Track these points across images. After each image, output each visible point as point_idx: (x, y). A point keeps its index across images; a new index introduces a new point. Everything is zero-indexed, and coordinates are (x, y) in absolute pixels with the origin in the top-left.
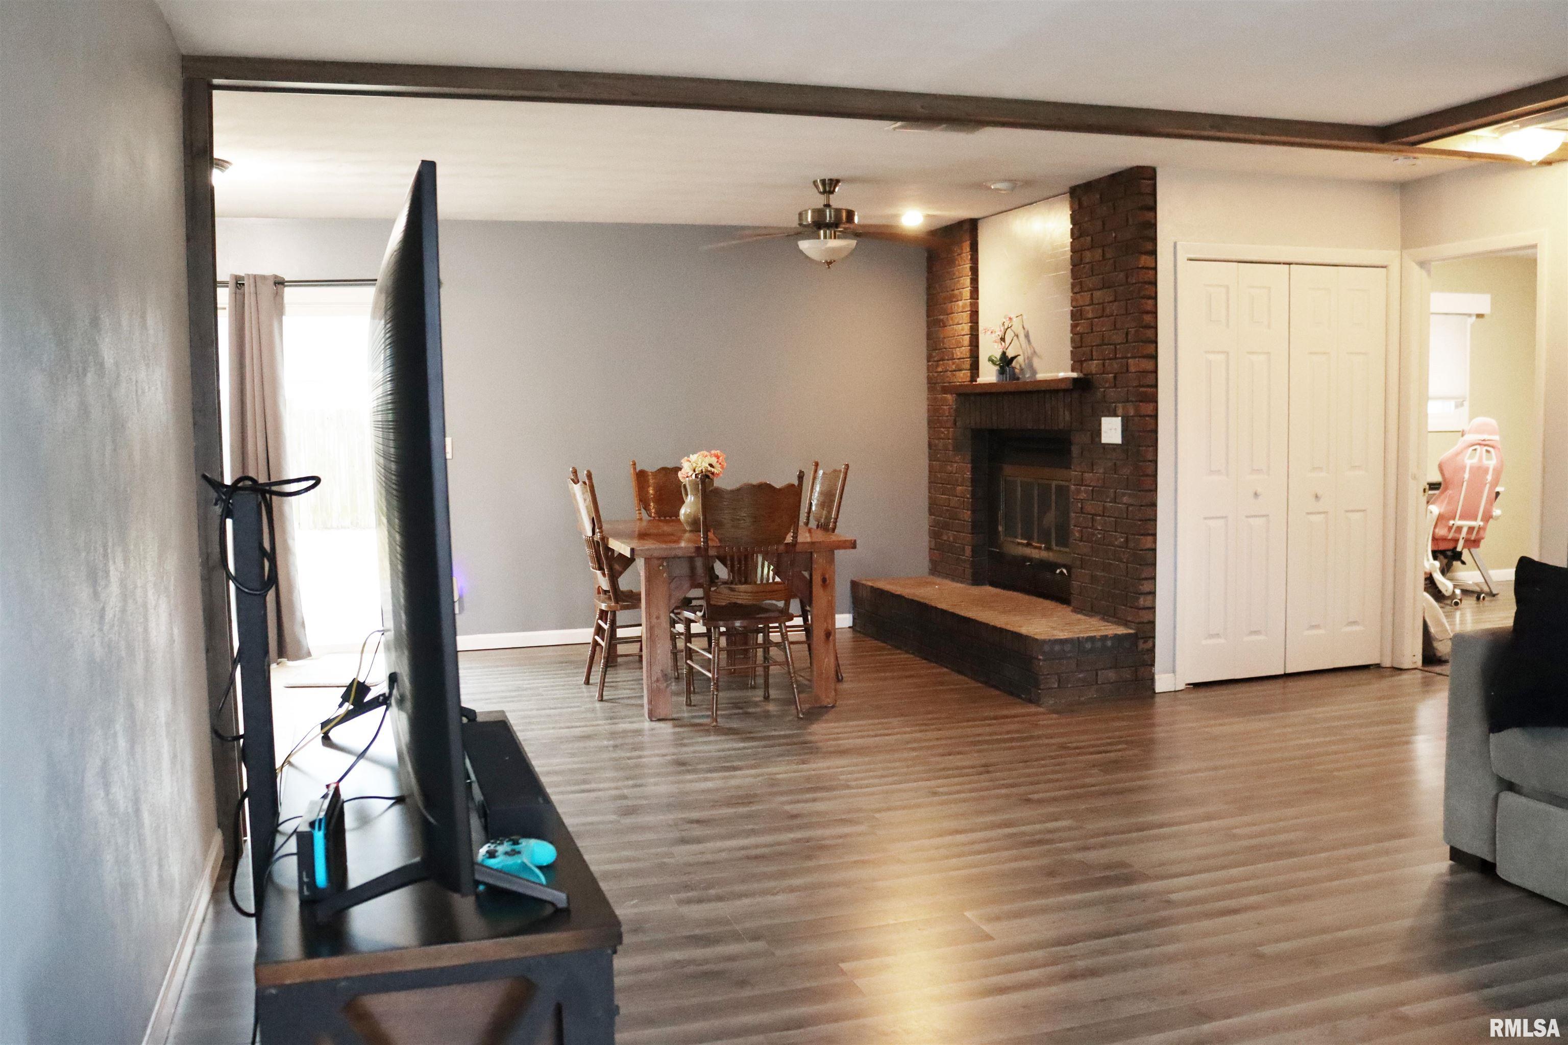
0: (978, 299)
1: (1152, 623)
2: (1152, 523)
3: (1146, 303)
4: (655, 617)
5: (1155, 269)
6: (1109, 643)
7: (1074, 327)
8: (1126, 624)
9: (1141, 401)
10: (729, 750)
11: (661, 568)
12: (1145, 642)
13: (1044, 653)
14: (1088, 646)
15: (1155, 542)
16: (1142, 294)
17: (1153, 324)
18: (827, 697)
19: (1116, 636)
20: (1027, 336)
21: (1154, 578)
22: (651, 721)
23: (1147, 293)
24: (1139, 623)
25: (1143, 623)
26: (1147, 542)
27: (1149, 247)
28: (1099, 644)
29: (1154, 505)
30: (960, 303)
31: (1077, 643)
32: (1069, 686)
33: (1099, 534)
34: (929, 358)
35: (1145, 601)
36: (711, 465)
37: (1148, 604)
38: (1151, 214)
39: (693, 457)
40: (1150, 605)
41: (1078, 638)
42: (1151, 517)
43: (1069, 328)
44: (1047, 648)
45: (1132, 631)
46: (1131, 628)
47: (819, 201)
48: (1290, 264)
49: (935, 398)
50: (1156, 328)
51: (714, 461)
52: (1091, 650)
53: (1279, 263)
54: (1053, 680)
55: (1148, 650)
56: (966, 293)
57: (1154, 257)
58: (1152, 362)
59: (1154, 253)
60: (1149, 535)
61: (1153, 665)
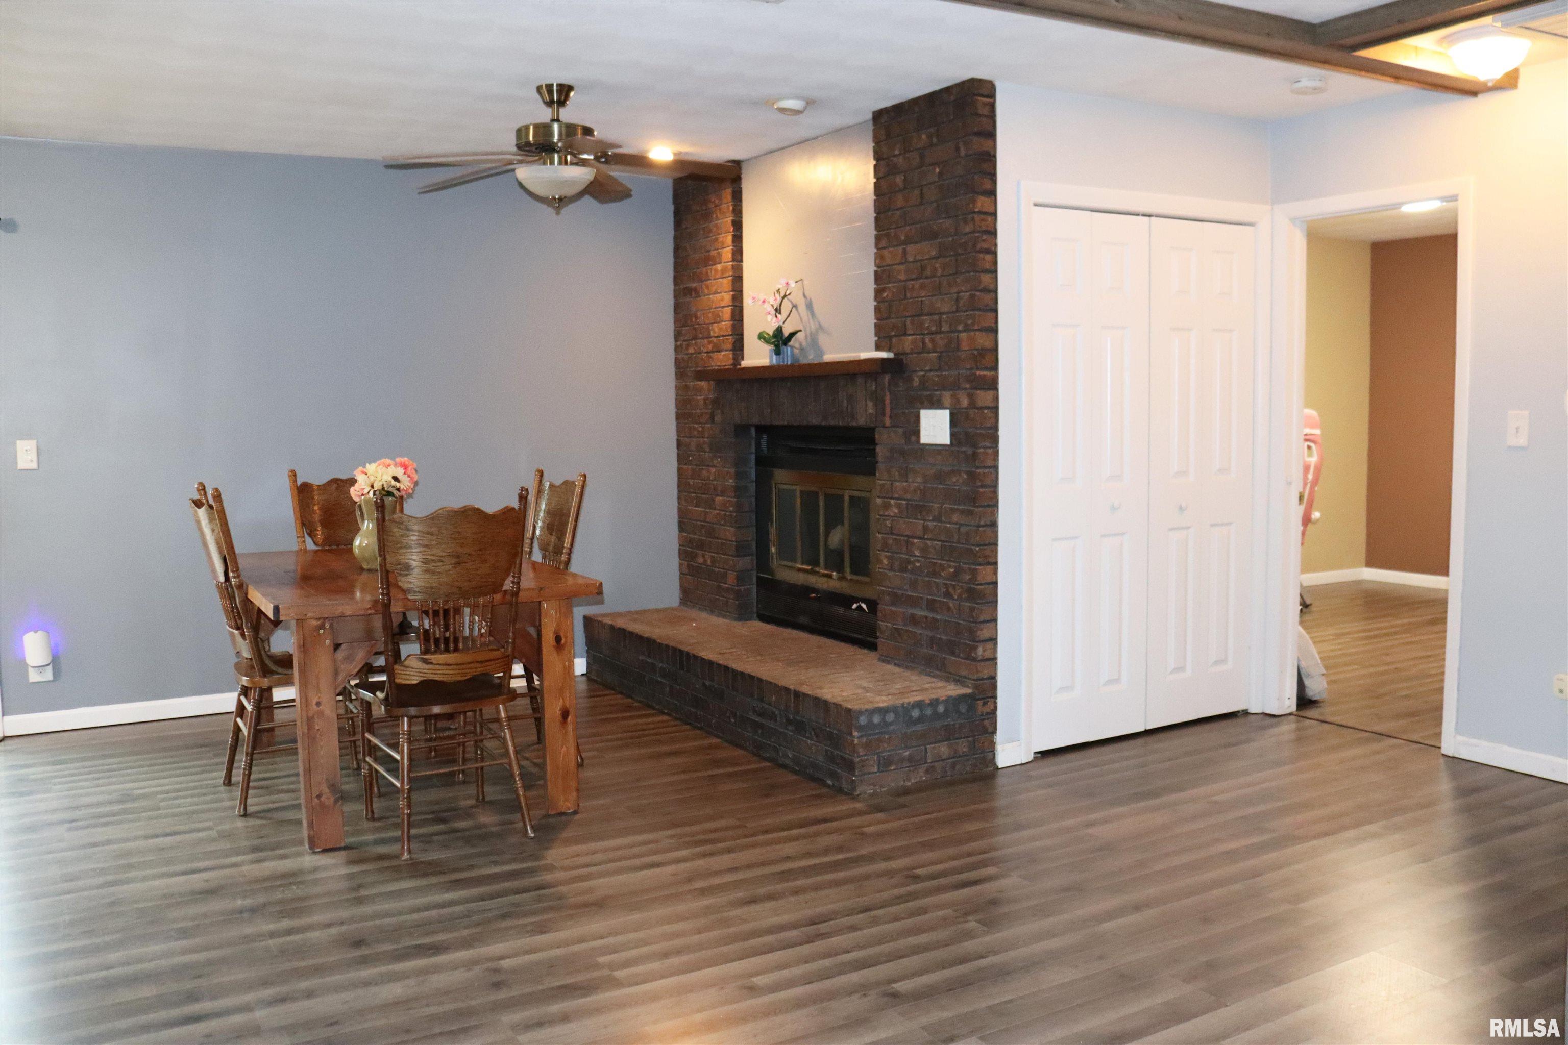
0: (741, 261)
1: (993, 678)
2: (993, 547)
3: (984, 259)
4: (314, 703)
5: (994, 214)
6: (941, 709)
7: (878, 293)
8: (959, 680)
9: (976, 389)
11: (321, 631)
12: (985, 704)
13: (860, 728)
14: (916, 713)
15: (995, 572)
16: (979, 247)
17: (992, 287)
18: (566, 800)
19: (949, 700)
20: (809, 306)
21: (995, 620)
22: (314, 853)
23: (985, 246)
24: (977, 680)
25: (982, 679)
26: (984, 573)
27: (988, 186)
28: (929, 712)
29: (994, 525)
30: (719, 267)
31: (902, 712)
32: (892, 768)
33: (918, 561)
34: (678, 335)
35: (984, 651)
36: (396, 479)
37: (988, 654)
38: (990, 142)
39: (371, 468)
40: (992, 656)
41: (903, 704)
42: (992, 541)
43: (872, 294)
44: (863, 720)
45: (969, 691)
46: (968, 687)
47: (544, 114)
48: (1150, 216)
49: (686, 387)
50: (995, 291)
51: (399, 472)
52: (920, 720)
53: (1138, 215)
54: (872, 763)
55: (988, 713)
56: (727, 253)
57: (993, 197)
58: (992, 336)
59: (992, 193)
60: (989, 564)
61: (994, 732)
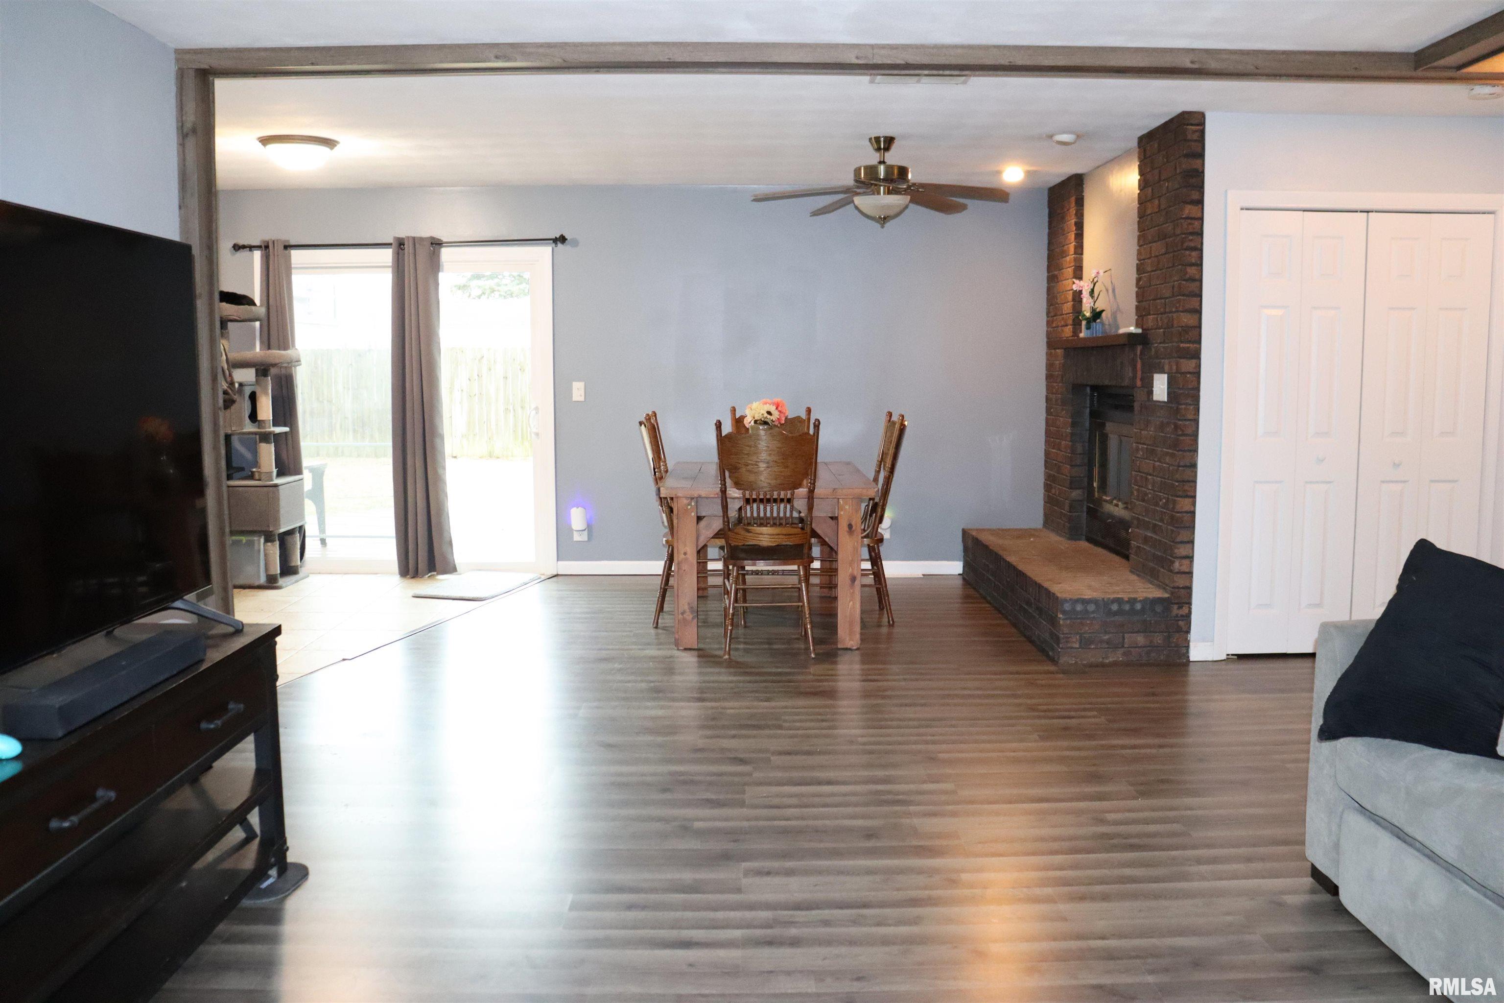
0: (1082, 254)
1: (1189, 589)
2: (1192, 484)
4: (683, 552)
5: (1201, 219)
6: (1138, 606)
7: (1138, 280)
8: (1163, 587)
9: (1180, 358)
10: (713, 682)
11: (689, 507)
12: (1180, 608)
13: (1064, 612)
14: (1115, 607)
15: (1194, 504)
17: (1197, 277)
18: (851, 639)
19: (1146, 600)
20: (1114, 290)
21: (1192, 542)
22: (678, 649)
23: (1192, 244)
24: (1174, 588)
25: (1178, 588)
26: (1183, 504)
27: (1195, 196)
28: (1127, 607)
29: (1194, 466)
30: (1068, 258)
31: (1103, 605)
32: (1093, 647)
33: (1150, 493)
34: (1048, 313)
35: (1181, 565)
36: (769, 413)
37: (1184, 568)
38: (1199, 161)
39: (755, 405)
40: (1187, 570)
41: (1103, 599)
42: (1191, 479)
43: (1134, 282)
44: (1067, 607)
45: (1166, 595)
46: (1167, 592)
48: (1368, 212)
49: (1051, 353)
50: (1201, 281)
51: (772, 409)
52: (1116, 614)
53: (1357, 212)
54: (1074, 640)
55: (1182, 616)
56: (1071, 248)
57: (1200, 206)
58: (1196, 316)
59: (1200, 202)
60: (1187, 496)
61: (1188, 631)
